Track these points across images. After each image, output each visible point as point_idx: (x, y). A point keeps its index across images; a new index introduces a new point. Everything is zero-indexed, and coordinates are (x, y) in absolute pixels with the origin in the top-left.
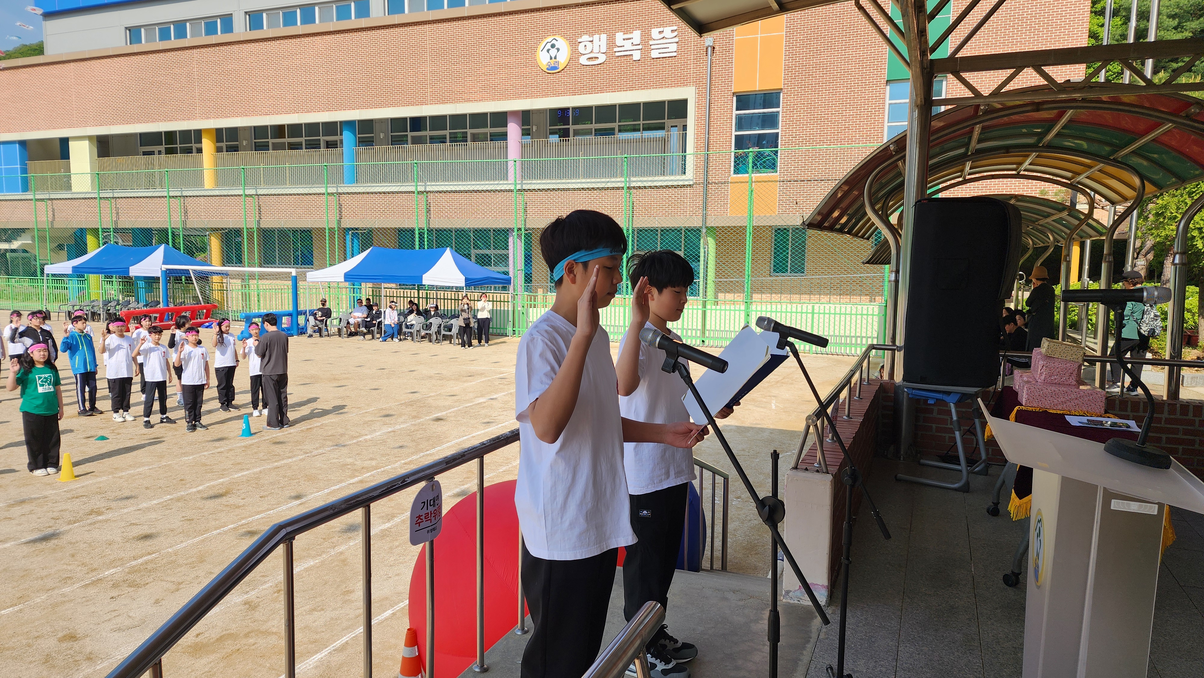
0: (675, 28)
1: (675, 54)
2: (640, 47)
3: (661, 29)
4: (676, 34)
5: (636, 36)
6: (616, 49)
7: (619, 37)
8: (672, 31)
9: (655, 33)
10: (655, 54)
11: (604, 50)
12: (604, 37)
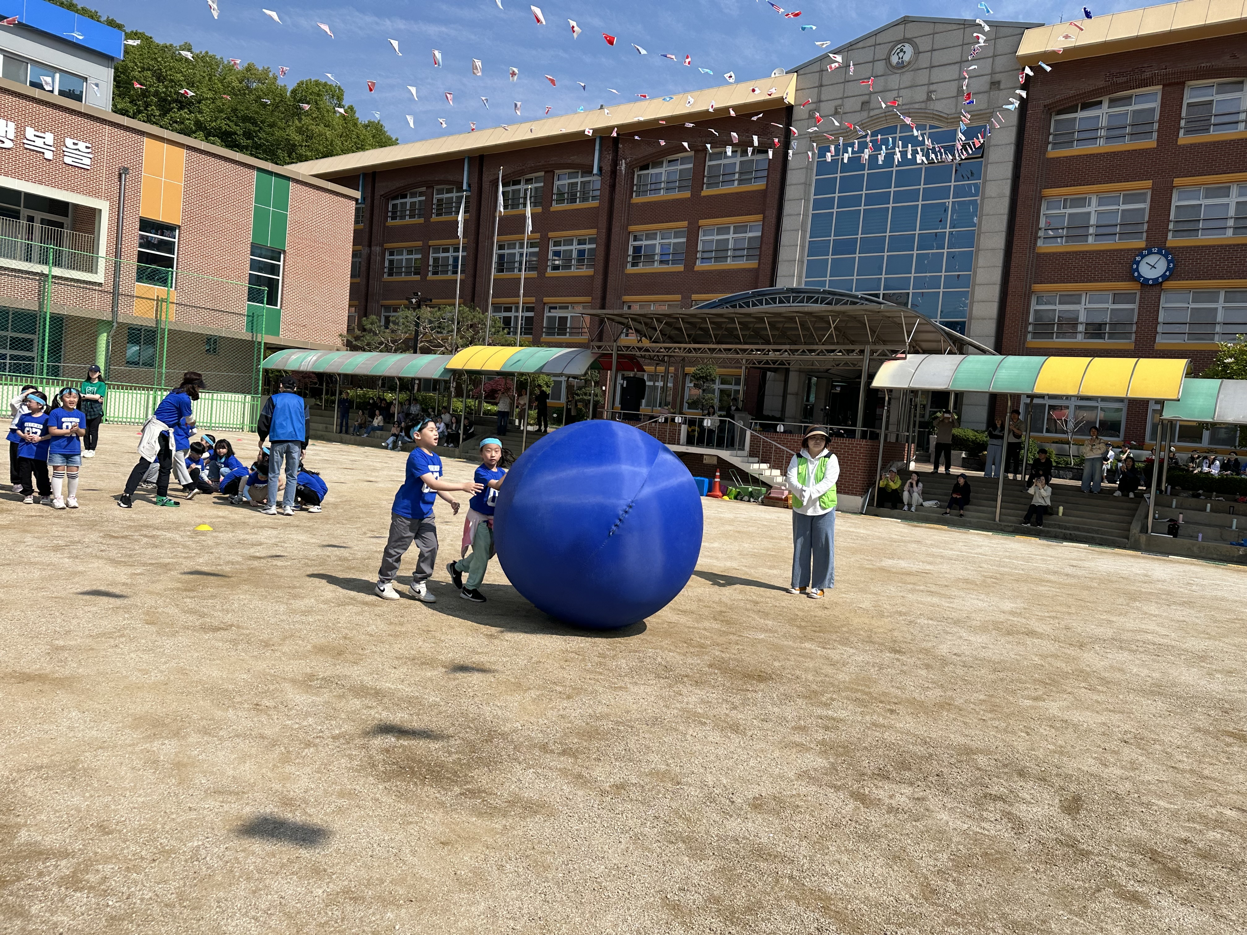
0: (90, 146)
1: (88, 168)
2: (54, 149)
3: (76, 142)
4: (90, 150)
5: (49, 138)
6: (25, 141)
7: (30, 132)
8: (87, 147)
9: (69, 142)
10: (68, 160)
11: (11, 135)
12: (12, 126)
